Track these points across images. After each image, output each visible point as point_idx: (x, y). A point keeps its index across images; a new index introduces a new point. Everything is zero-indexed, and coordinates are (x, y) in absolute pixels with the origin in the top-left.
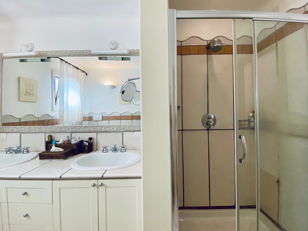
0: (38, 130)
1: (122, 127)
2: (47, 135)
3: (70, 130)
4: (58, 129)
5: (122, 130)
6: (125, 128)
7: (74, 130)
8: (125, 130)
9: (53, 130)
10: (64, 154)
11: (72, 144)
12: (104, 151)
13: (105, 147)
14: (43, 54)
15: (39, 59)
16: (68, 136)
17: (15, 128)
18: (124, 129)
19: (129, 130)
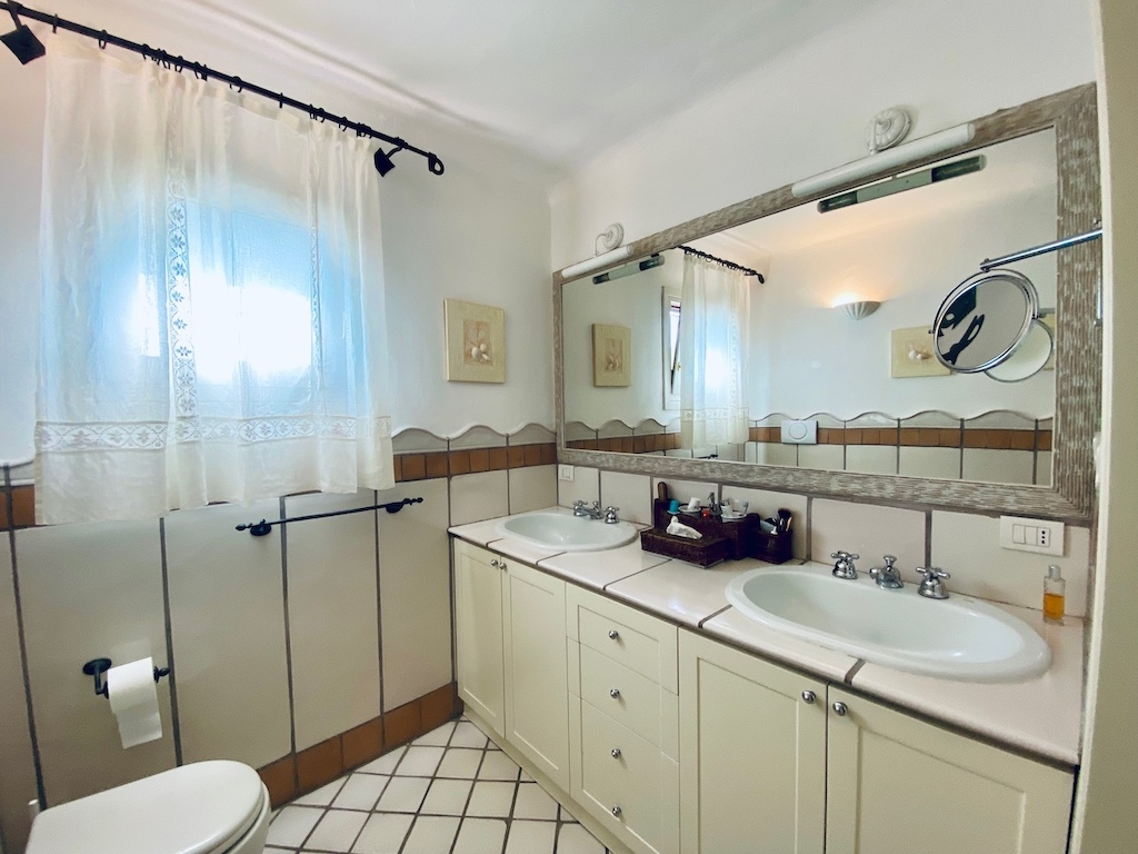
0: (635, 466)
1: (927, 485)
2: (657, 481)
3: (717, 475)
4: (684, 469)
5: (925, 500)
6: (944, 492)
7: (729, 476)
8: (942, 501)
9: (671, 468)
10: (702, 550)
11: (724, 521)
12: (840, 573)
13: (844, 555)
14: (646, 245)
15: (635, 264)
16: (712, 494)
17: (588, 455)
18: (938, 494)
19: (966, 501)
